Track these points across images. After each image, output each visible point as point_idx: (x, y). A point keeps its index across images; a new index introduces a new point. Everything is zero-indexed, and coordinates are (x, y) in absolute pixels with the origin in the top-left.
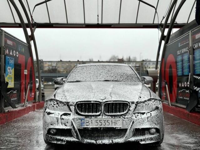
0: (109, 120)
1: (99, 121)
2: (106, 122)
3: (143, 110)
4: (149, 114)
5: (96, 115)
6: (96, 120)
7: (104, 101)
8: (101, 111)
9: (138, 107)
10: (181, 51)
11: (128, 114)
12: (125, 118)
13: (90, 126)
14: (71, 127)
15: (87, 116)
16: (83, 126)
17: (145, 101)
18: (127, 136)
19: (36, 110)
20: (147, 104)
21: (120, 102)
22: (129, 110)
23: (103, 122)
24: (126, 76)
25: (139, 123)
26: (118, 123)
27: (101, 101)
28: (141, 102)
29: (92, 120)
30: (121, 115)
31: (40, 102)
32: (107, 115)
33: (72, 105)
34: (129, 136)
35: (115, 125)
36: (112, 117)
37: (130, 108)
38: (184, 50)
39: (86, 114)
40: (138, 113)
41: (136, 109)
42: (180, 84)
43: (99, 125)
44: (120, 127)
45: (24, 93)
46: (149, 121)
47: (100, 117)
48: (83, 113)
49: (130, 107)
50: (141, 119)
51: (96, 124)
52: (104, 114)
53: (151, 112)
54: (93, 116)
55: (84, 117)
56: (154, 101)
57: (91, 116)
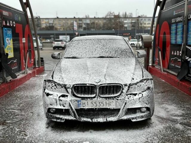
0: (103, 102)
1: (94, 102)
2: (101, 103)
3: (135, 91)
4: (141, 95)
5: (91, 97)
6: (92, 102)
7: (99, 84)
8: (96, 93)
9: (130, 89)
10: (176, 19)
11: (121, 96)
12: (118, 100)
13: (86, 107)
14: (69, 108)
15: (83, 98)
16: (80, 107)
17: (138, 83)
18: (120, 116)
19: (36, 76)
20: (139, 85)
21: (113, 85)
22: (122, 92)
23: (98, 103)
24: (121, 51)
25: (131, 104)
26: (112, 104)
27: (96, 84)
28: (134, 84)
29: (88, 102)
30: (115, 97)
31: (39, 67)
32: (101, 97)
33: (69, 88)
34: (122, 115)
35: (109, 106)
36: (106, 99)
37: (123, 91)
38: (179, 19)
39: (83, 96)
40: (131, 94)
41: (129, 90)
42: (173, 52)
43: (94, 106)
44: (114, 108)
45: (24, 61)
46: (140, 102)
47: (96, 99)
48: (79, 95)
49: (123, 89)
50: (133, 101)
51: (92, 105)
52: (99, 96)
53: (143, 93)
54: (89, 98)
55: (81, 99)
56: (146, 82)
57: (87, 98)
